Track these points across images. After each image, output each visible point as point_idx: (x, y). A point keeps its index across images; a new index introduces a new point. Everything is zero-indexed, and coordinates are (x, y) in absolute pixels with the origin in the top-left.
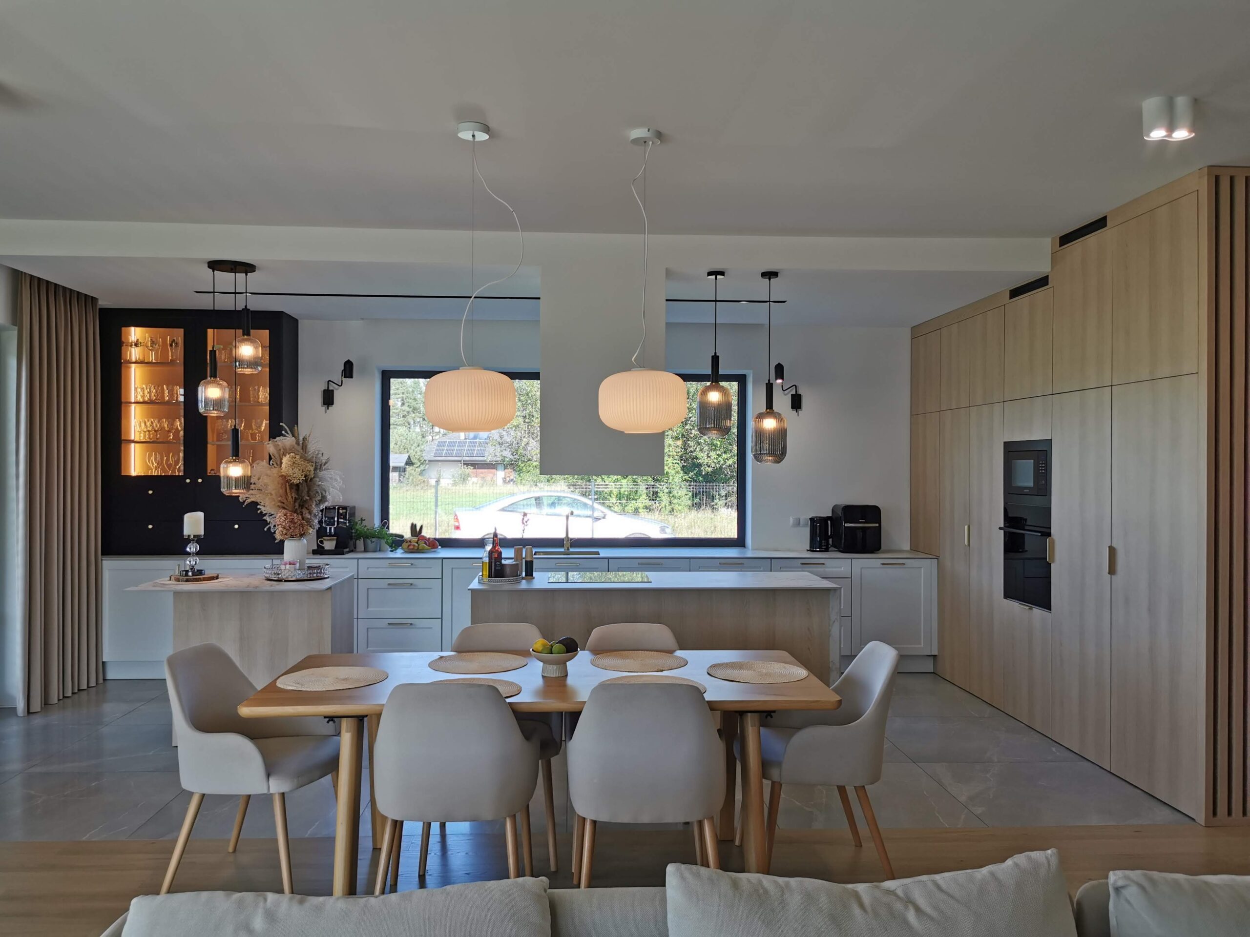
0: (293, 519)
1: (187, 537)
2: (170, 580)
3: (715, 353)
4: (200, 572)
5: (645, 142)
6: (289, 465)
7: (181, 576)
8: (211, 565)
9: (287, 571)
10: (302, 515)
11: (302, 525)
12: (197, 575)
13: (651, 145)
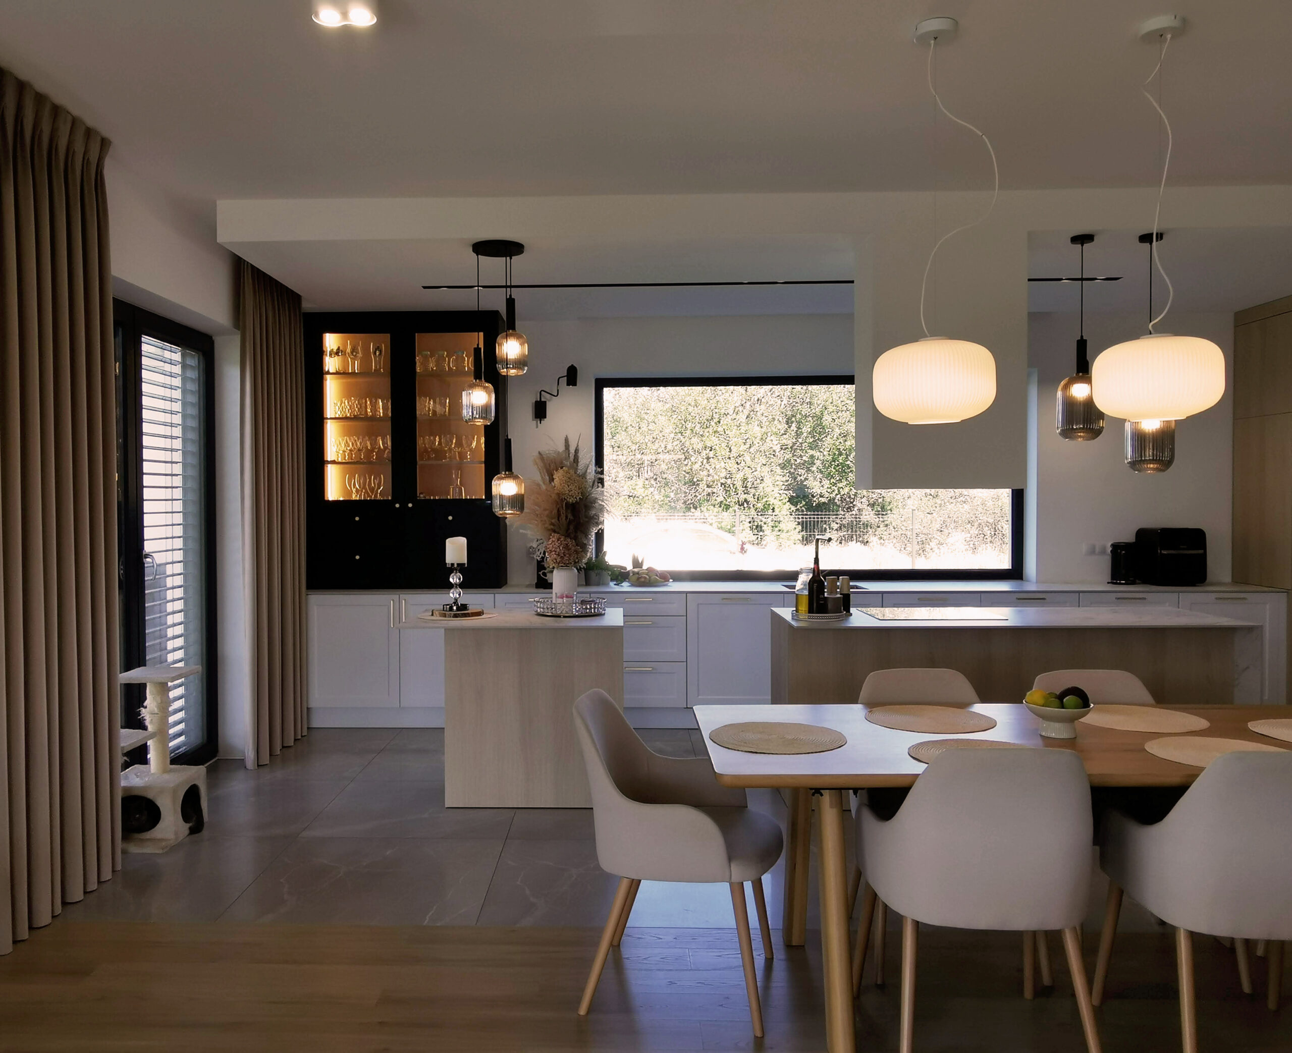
0: (567, 544)
1: (450, 566)
2: (432, 615)
3: (1082, 336)
4: (464, 607)
5: (1162, 35)
6: (564, 481)
7: (444, 610)
8: (474, 599)
9: (561, 605)
10: (575, 540)
11: (576, 552)
12: (462, 610)
13: (1169, 39)
